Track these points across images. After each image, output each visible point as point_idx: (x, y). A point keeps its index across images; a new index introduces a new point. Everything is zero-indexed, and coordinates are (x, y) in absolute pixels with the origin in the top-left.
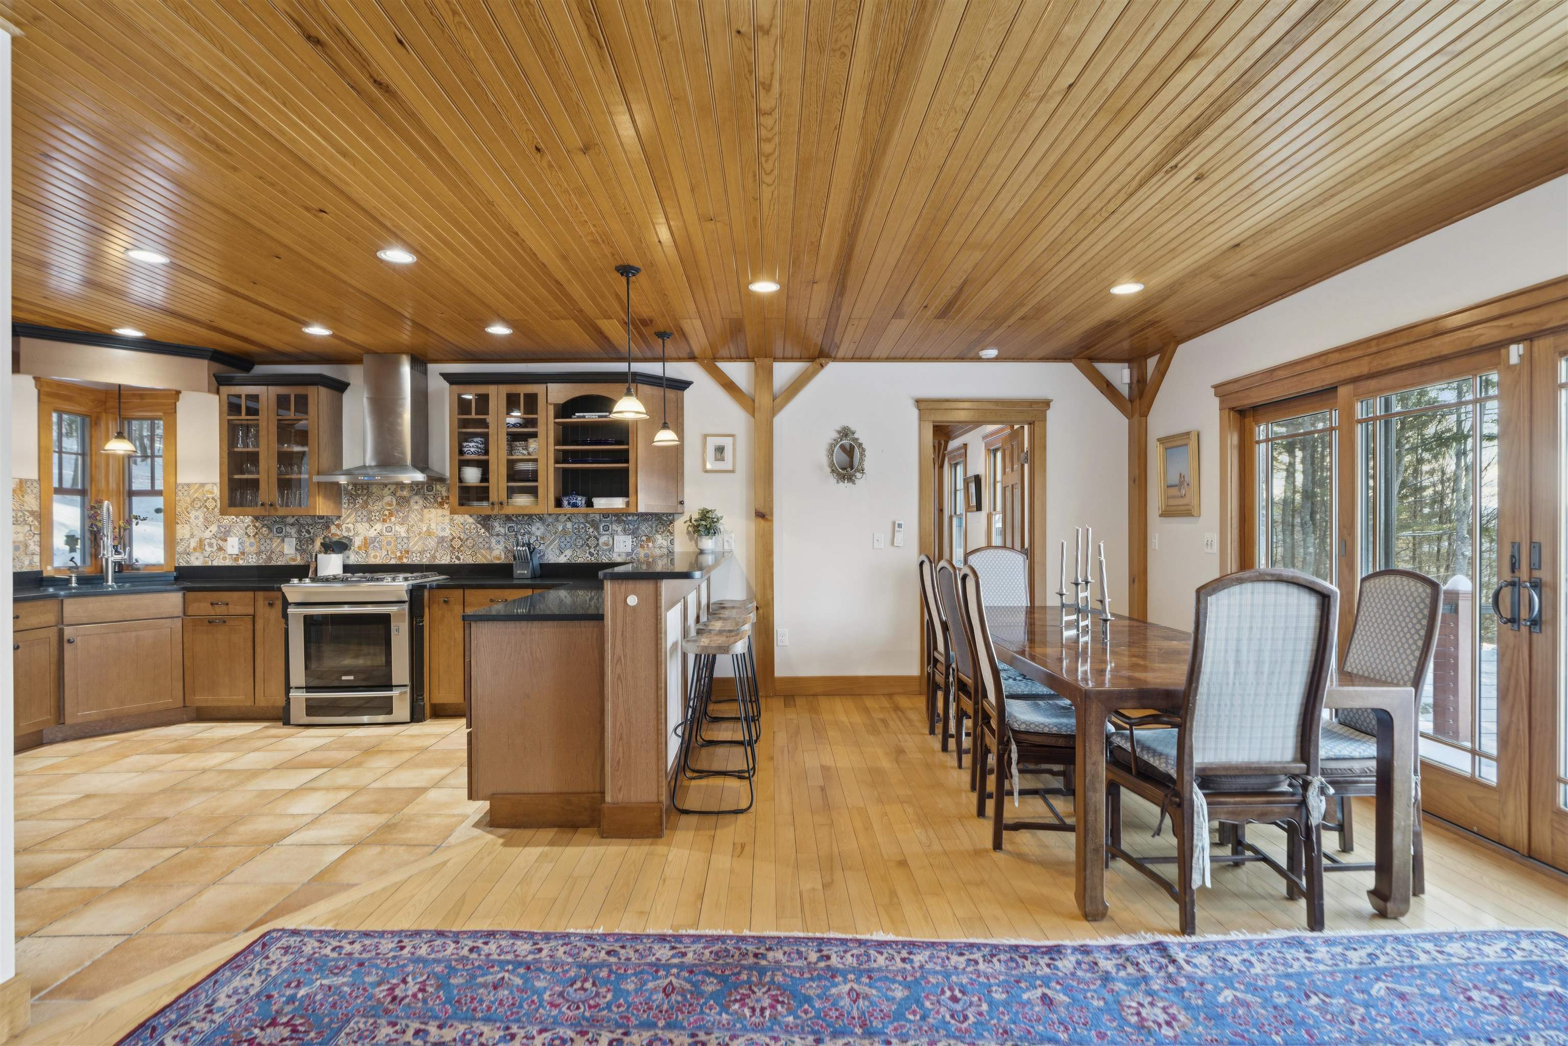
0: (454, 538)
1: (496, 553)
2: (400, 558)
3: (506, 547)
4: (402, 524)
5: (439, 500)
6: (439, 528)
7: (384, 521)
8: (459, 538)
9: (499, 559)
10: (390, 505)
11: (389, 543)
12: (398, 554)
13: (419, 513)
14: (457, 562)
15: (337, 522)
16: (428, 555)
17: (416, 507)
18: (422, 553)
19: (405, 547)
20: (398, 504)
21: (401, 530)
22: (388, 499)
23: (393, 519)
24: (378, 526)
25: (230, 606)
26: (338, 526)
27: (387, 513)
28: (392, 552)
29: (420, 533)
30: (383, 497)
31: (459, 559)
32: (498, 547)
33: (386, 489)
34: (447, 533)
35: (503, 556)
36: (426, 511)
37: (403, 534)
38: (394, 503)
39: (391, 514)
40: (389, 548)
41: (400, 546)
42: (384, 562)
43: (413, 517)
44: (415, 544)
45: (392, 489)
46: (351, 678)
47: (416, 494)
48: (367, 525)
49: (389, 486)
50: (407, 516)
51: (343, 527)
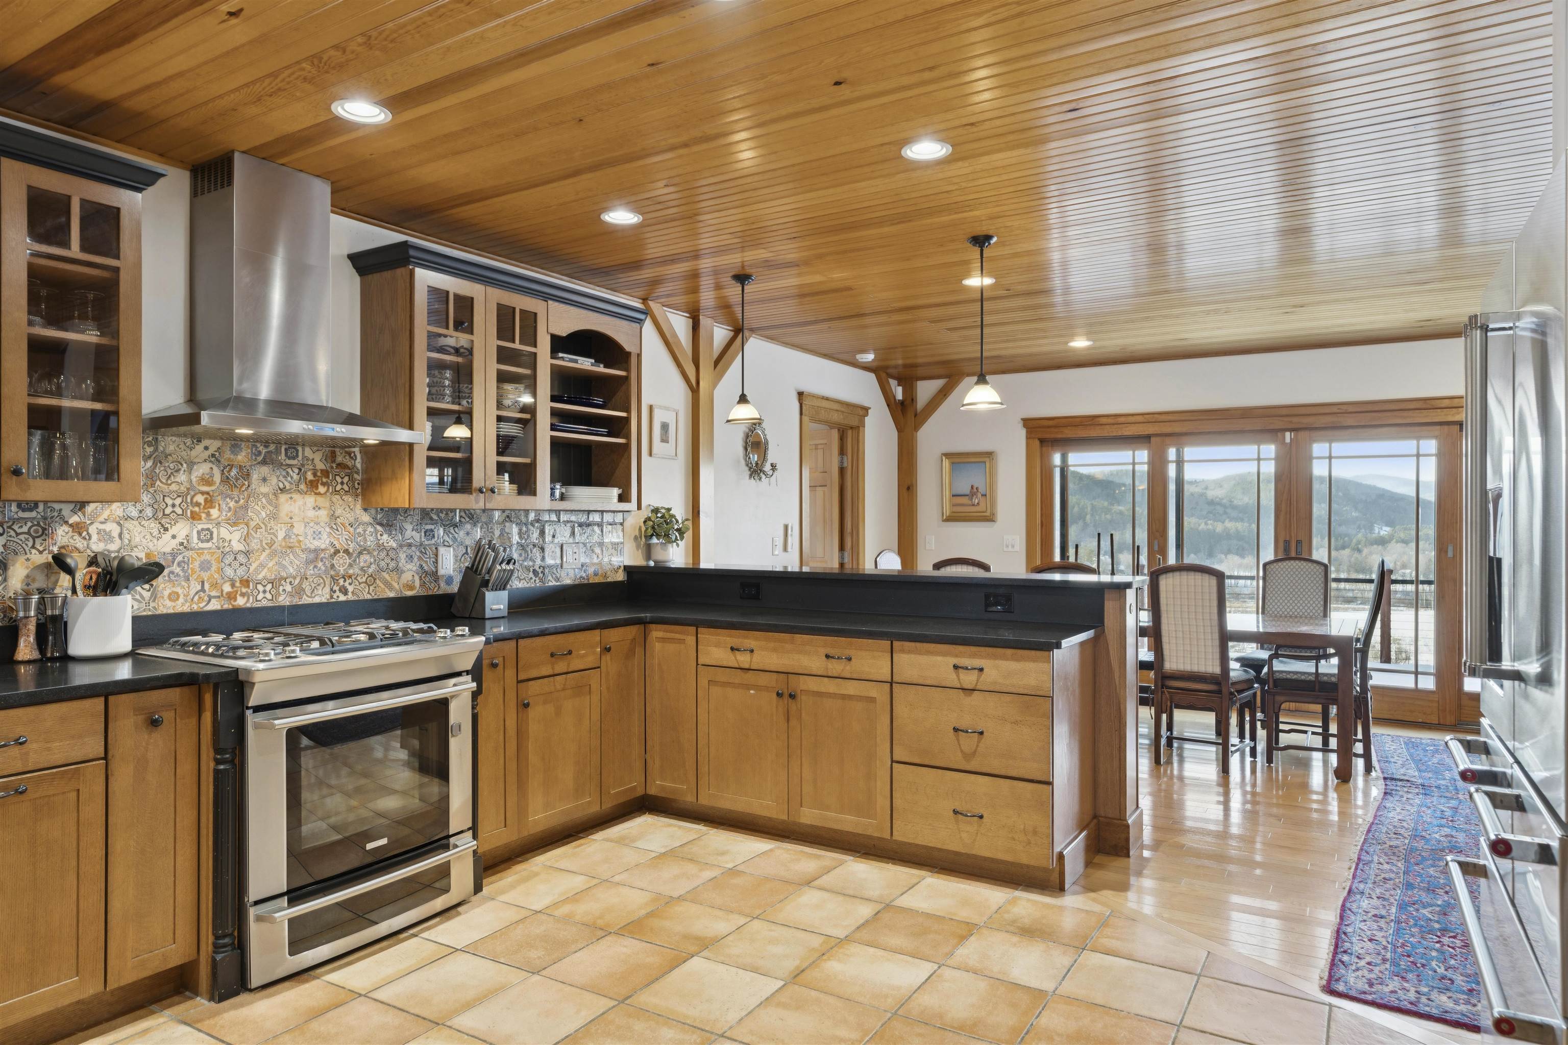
0: (337, 552)
1: (407, 577)
2: (231, 597)
3: (421, 566)
4: (235, 524)
5: (310, 476)
6: (310, 532)
7: (195, 517)
8: (346, 551)
9: (411, 588)
10: (209, 483)
11: (206, 566)
12: (227, 588)
13: (270, 502)
14: (342, 598)
15: (74, 519)
16: (289, 588)
17: (264, 489)
18: (275, 583)
19: (241, 572)
20: (225, 480)
21: (234, 538)
22: (202, 469)
23: (214, 512)
24: (181, 529)
25: (32, 746)
26: (78, 529)
27: (200, 499)
28: (214, 585)
29: (270, 545)
30: (191, 464)
31: (344, 591)
32: (409, 566)
33: (200, 448)
34: (323, 543)
35: (417, 583)
36: (283, 498)
37: (237, 546)
38: (217, 478)
39: (210, 502)
40: (205, 575)
41: (229, 572)
42: (195, 608)
43: (258, 512)
44: (262, 566)
45: (212, 450)
46: (384, 841)
47: (264, 462)
48: (154, 526)
49: (206, 442)
50: (245, 508)
51: (92, 530)
